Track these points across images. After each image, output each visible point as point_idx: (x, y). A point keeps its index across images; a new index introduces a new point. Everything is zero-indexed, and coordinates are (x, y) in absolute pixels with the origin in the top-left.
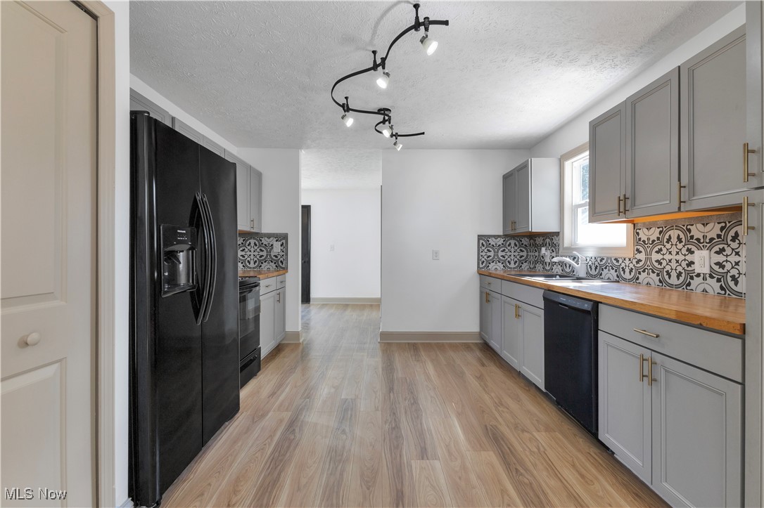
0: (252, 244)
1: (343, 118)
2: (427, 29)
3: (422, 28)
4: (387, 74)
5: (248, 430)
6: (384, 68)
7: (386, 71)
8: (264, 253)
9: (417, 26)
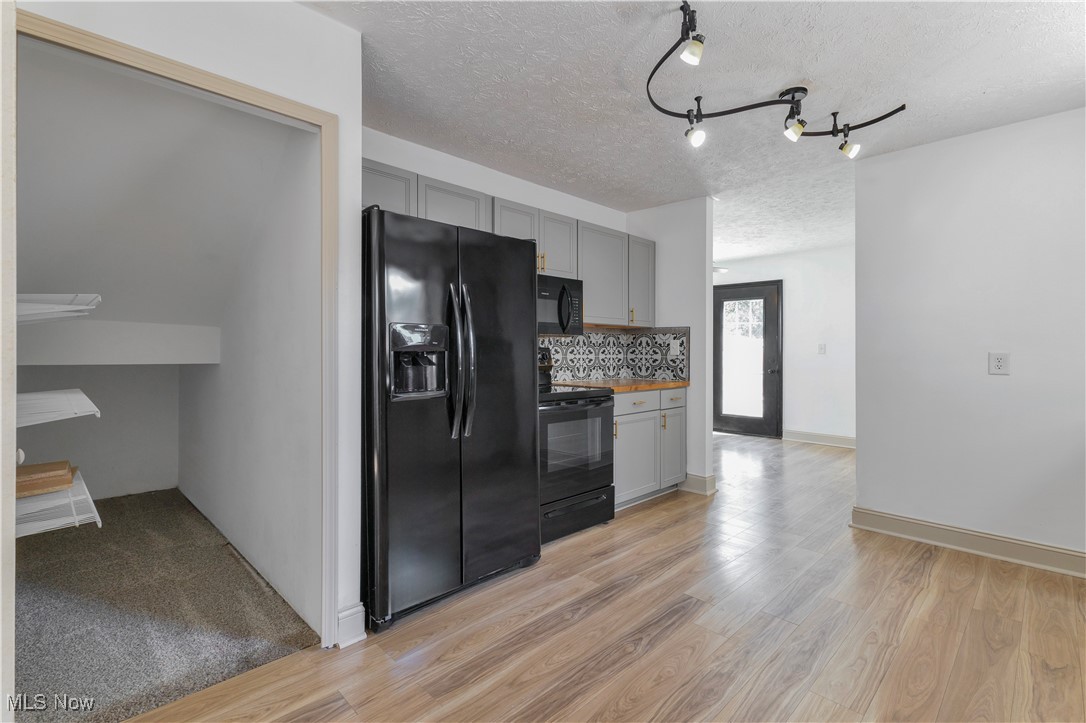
0: (644, 344)
1: (686, 135)
5: (533, 586)
6: (693, 30)
8: (659, 357)
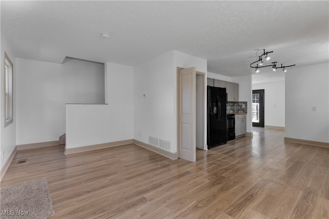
0: (236, 105)
1: (256, 70)
2: (267, 55)
3: (266, 54)
4: (262, 62)
6: (261, 60)
7: (262, 61)
8: (240, 108)
9: (264, 54)
